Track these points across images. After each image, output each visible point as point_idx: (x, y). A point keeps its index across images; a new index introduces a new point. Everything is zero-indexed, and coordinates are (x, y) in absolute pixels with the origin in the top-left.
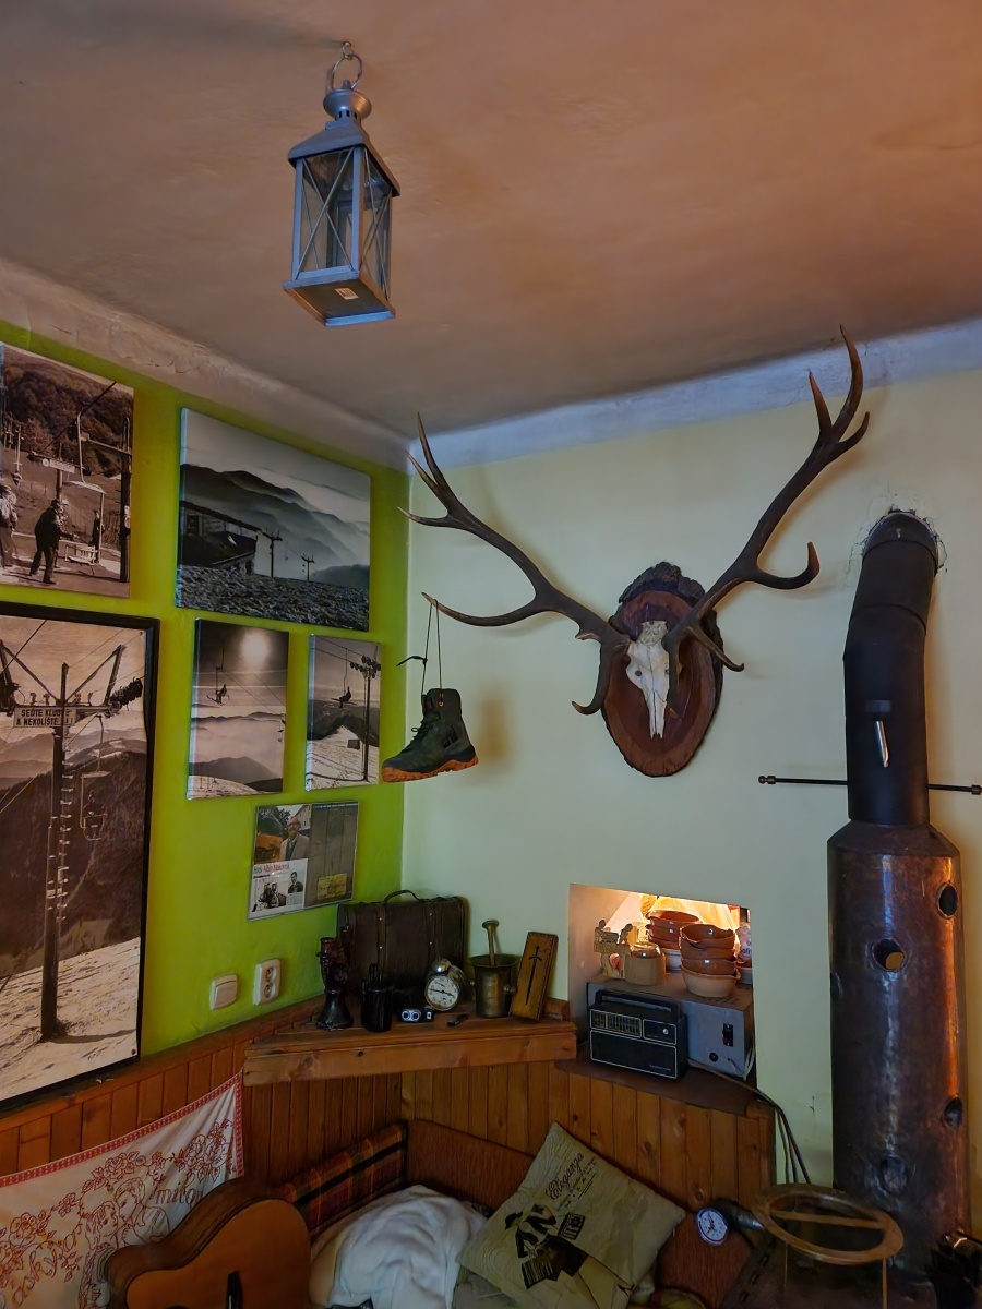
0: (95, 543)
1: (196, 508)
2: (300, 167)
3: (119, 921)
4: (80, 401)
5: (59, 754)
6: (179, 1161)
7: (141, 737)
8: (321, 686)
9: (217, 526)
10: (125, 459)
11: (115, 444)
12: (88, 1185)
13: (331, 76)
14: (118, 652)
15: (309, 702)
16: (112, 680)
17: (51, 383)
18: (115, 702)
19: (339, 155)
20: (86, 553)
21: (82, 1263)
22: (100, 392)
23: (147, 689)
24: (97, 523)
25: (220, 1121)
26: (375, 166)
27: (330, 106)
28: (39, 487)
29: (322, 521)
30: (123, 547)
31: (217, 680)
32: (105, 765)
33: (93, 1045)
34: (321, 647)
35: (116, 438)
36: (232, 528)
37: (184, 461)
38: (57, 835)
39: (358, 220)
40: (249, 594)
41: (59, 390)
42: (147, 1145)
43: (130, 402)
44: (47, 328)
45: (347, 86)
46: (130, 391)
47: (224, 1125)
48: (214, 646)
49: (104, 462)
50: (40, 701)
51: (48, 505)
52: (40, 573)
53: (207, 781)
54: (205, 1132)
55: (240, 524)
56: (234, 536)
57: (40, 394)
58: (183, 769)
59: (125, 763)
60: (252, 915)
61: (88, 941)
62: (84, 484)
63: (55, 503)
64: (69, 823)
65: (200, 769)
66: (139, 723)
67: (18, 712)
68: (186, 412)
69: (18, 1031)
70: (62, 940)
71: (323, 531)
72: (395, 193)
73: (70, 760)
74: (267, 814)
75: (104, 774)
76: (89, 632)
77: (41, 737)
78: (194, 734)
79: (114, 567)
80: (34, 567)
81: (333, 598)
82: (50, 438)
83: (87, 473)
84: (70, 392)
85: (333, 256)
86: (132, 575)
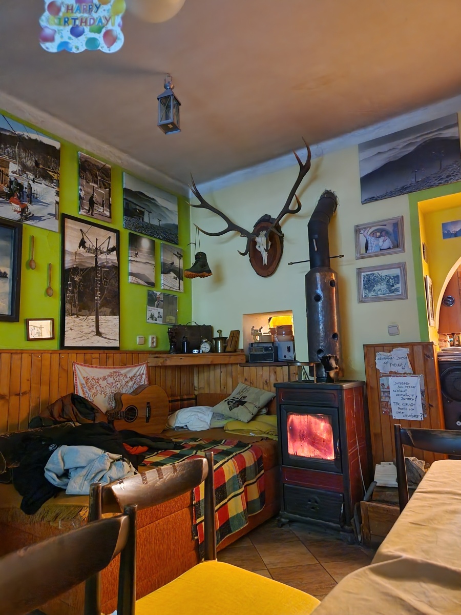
0: (103, 206)
1: (128, 200)
2: (159, 100)
3: (113, 310)
4: (98, 169)
5: (96, 262)
6: (131, 379)
7: (116, 262)
8: (165, 258)
9: (134, 206)
10: (109, 185)
11: (107, 180)
12: (109, 376)
13: (165, 80)
14: (109, 238)
15: (161, 263)
16: (108, 245)
17: (91, 163)
18: (110, 251)
19: (167, 98)
20: (101, 209)
21: (108, 395)
22: (102, 166)
23: (117, 249)
24: (103, 201)
25: (142, 372)
26: (176, 99)
27: (165, 87)
28: (89, 190)
29: (164, 209)
30: (110, 209)
31: (135, 250)
32: (108, 267)
33: (109, 340)
34: (164, 247)
35: (107, 179)
36: (138, 207)
37: (124, 187)
38: (97, 283)
39: (172, 111)
40: (143, 227)
41: (93, 165)
42: (123, 371)
43: (110, 169)
44: (89, 149)
45: (169, 83)
46: (110, 166)
47: (143, 374)
48: (134, 241)
49: (104, 185)
50: (91, 247)
51: (91, 195)
52: (90, 213)
53: (134, 278)
54: (138, 374)
55: (140, 207)
56: (138, 210)
57: (89, 165)
58: (127, 274)
59: (113, 268)
60: (148, 321)
61: (106, 313)
62: (100, 190)
63: (93, 194)
64: (99, 281)
65: (132, 274)
66: (115, 258)
67: (86, 249)
68: (124, 173)
69: (90, 331)
70: (99, 311)
71: (164, 212)
72: (180, 105)
73: (99, 264)
74: (151, 292)
75: (108, 270)
76: (103, 231)
77: (92, 256)
78: (130, 264)
79: (108, 214)
80: (89, 210)
81: (167, 232)
82: (91, 177)
83: (100, 187)
84: (95, 165)
85: (167, 118)
86: (112, 216)
